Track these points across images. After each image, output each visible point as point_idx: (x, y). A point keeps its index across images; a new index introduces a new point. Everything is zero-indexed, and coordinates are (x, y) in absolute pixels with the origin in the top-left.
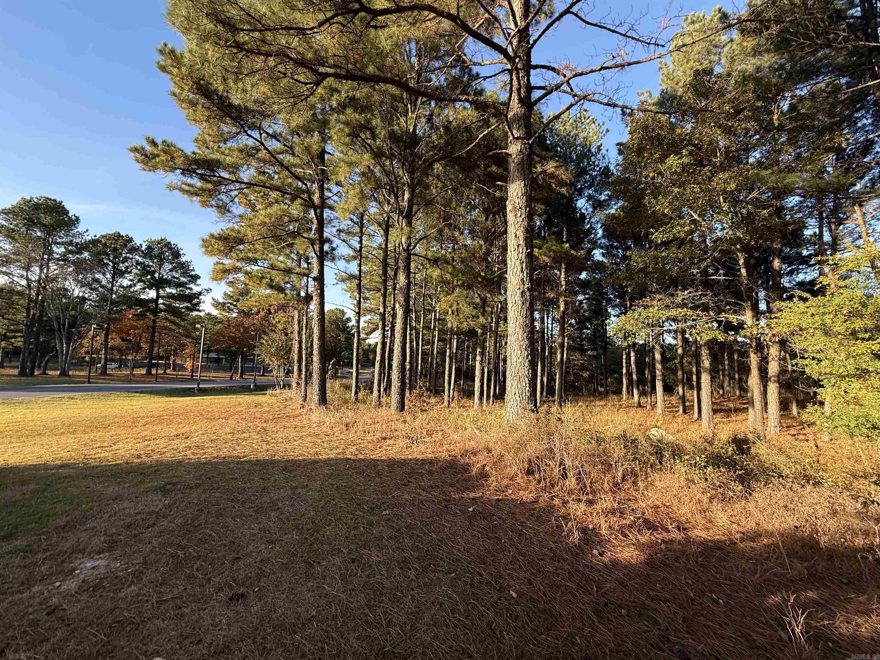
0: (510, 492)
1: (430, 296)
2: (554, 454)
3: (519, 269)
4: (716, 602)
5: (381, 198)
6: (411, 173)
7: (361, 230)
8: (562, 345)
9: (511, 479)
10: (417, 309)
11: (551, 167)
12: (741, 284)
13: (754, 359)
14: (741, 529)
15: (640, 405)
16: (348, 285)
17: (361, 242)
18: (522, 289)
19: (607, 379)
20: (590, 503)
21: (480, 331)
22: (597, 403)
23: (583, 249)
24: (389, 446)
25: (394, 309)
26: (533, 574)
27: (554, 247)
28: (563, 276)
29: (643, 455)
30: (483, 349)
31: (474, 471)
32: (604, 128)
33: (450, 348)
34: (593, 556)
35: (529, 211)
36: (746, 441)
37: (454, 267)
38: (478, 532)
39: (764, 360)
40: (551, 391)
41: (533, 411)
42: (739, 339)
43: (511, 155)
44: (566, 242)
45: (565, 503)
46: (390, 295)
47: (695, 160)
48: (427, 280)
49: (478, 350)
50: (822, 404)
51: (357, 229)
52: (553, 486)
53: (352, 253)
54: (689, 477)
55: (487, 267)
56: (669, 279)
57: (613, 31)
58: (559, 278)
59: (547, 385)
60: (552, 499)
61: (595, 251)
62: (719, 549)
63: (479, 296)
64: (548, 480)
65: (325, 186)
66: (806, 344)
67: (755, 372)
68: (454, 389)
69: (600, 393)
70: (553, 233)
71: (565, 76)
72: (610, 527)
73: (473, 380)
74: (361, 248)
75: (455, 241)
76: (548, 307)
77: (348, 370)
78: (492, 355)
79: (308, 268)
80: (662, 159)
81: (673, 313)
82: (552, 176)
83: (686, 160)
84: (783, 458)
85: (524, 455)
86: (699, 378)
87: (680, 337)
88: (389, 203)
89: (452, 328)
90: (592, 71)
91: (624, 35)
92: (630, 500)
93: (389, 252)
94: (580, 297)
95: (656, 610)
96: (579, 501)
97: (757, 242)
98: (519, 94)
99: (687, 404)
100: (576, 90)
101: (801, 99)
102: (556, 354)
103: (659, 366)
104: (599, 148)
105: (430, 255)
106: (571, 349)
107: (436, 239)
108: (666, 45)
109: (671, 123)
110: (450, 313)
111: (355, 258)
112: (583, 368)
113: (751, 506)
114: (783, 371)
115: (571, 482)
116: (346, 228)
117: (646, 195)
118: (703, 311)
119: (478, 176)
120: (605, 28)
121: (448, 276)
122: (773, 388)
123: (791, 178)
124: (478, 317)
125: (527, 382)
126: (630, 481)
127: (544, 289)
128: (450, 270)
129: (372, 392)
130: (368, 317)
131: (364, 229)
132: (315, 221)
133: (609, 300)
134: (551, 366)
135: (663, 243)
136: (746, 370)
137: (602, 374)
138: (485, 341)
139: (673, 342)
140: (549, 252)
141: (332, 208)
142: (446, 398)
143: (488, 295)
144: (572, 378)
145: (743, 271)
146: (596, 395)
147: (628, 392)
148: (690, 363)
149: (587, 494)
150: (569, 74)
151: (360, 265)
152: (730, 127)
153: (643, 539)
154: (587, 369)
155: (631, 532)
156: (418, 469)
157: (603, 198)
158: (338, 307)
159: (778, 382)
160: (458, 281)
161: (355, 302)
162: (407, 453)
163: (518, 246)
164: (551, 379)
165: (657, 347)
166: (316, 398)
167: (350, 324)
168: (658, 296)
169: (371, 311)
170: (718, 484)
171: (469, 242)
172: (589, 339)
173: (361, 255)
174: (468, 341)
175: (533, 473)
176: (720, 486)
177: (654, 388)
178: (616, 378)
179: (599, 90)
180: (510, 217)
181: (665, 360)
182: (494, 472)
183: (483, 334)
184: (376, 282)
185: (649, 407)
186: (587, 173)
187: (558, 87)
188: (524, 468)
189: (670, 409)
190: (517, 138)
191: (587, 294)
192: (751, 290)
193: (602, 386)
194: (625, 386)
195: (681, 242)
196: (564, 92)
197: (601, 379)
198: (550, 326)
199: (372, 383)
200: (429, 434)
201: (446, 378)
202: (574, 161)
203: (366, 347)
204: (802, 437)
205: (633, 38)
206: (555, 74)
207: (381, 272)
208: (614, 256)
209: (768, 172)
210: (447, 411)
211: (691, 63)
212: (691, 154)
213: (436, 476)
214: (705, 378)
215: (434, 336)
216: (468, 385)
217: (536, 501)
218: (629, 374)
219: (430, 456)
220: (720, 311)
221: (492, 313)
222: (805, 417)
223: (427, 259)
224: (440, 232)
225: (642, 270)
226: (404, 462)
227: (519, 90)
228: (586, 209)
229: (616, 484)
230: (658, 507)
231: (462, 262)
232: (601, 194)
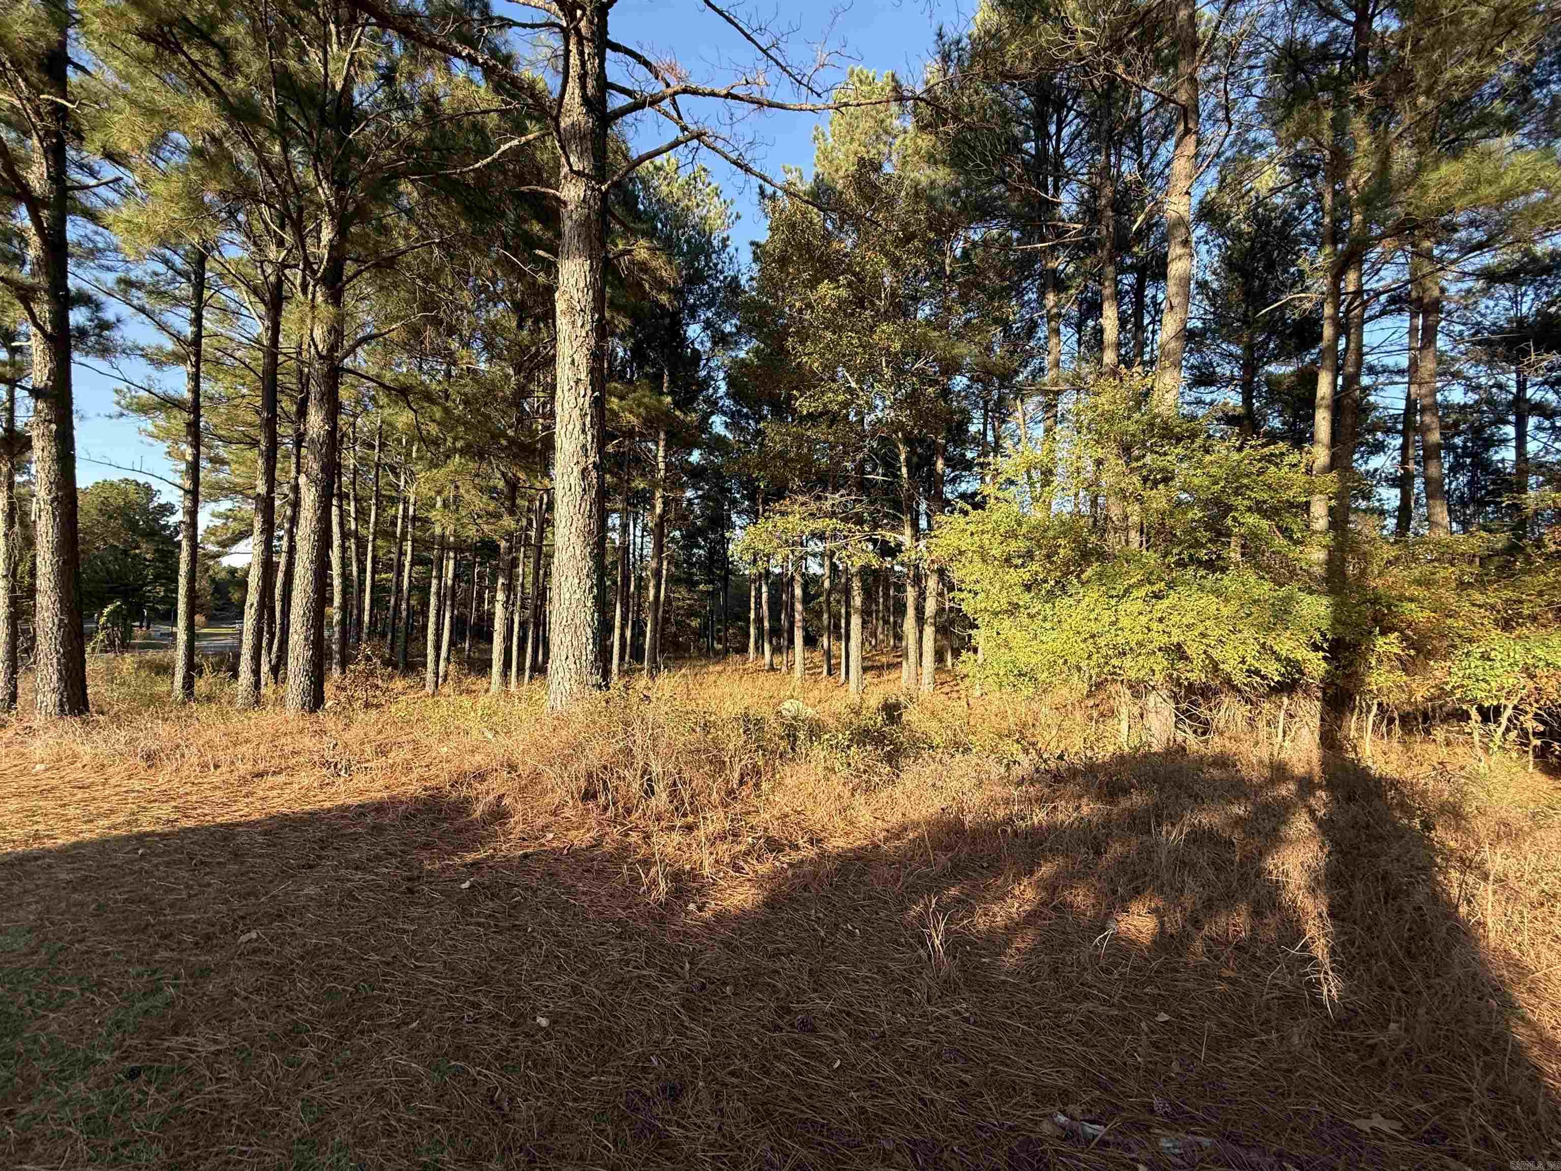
0: (551, 836)
1: (393, 469)
2: (633, 757)
3: (578, 427)
4: (851, 934)
5: (259, 227)
6: (340, 184)
7: (198, 295)
8: (657, 573)
9: (554, 814)
10: (360, 493)
11: (641, 251)
12: (902, 486)
13: (911, 594)
14: (886, 826)
15: (772, 668)
16: (160, 423)
17: (197, 321)
18: (582, 465)
19: (727, 629)
20: (690, 828)
21: (503, 544)
22: (711, 668)
23: (695, 411)
24: (272, 788)
25: (296, 489)
26: (583, 973)
27: (646, 400)
28: (661, 453)
29: (770, 740)
30: (511, 579)
31: (479, 810)
32: (733, 210)
33: (440, 578)
34: (687, 913)
35: (599, 320)
36: (897, 706)
37: (446, 410)
38: (479, 924)
39: (921, 596)
40: (637, 654)
41: (600, 687)
42: (897, 568)
43: (565, 203)
44: (668, 394)
45: (647, 837)
46: (287, 457)
47: (855, 296)
48: (384, 434)
49: (501, 581)
50: (975, 651)
51: (185, 289)
52: (629, 812)
53: (170, 345)
54: (829, 763)
55: (520, 421)
56: (816, 473)
57: (748, 37)
58: (656, 457)
59: (632, 644)
60: (627, 835)
61: (714, 418)
62: (859, 859)
63: (503, 474)
64: (620, 805)
65: (71, 154)
66: (964, 571)
67: (911, 612)
68: (448, 660)
69: (717, 653)
70: (646, 375)
71: (668, 85)
72: (717, 861)
73: (490, 641)
74: (198, 336)
75: (451, 359)
76: (635, 506)
77: (165, 628)
78: (529, 590)
79: (13, 364)
80: (813, 284)
81: (819, 525)
82: (644, 267)
83: (843, 293)
84: (934, 724)
85: (579, 767)
86: (848, 623)
87: (827, 563)
88: (281, 243)
89: (443, 536)
90: (713, 94)
91: (764, 51)
92: (749, 813)
93: (281, 358)
94: (690, 494)
95: (776, 972)
96: (672, 828)
97: (920, 431)
98: (583, 87)
99: (833, 661)
100: (687, 120)
101: (974, 244)
102: (647, 589)
103: (799, 607)
104: (725, 240)
105: (388, 376)
106: (673, 580)
107: (405, 346)
108: (824, 95)
109: (826, 229)
110: (439, 504)
111: (179, 359)
112: (691, 613)
113: (898, 793)
114: (940, 611)
115: (661, 800)
116: (147, 279)
117: (789, 334)
118: (856, 524)
119: (503, 235)
120: (736, 26)
121: (434, 429)
122: (929, 631)
123: (961, 348)
124: (499, 517)
125: (590, 635)
126: (751, 783)
127: (629, 474)
128: (438, 415)
129: (236, 676)
130: (225, 505)
131: (206, 294)
132: (35, 240)
133: (734, 502)
134: (638, 611)
135: (810, 415)
136: (900, 610)
137: (719, 621)
138: (514, 563)
139: (819, 571)
140: (639, 406)
141: (92, 216)
142: (429, 676)
143: (522, 475)
144: (674, 629)
145: (904, 470)
146: (710, 655)
147: (757, 648)
148: (839, 602)
149: (685, 815)
150: (675, 86)
151: (195, 378)
152: (899, 259)
153: (764, 869)
154: (696, 615)
155: (746, 862)
156: (347, 826)
157: (728, 328)
158: (132, 476)
159: (935, 624)
160: (455, 439)
161: (183, 467)
162: (321, 797)
163: (578, 381)
164: (639, 633)
165: (798, 577)
166: (50, 699)
167: (173, 520)
168: (801, 499)
169: (231, 490)
170: (862, 768)
171: (483, 366)
172: (701, 564)
173: (198, 354)
174: (481, 564)
175: (594, 796)
176: (865, 771)
177: (791, 641)
178: (740, 628)
179: (725, 132)
180: (562, 322)
181: (807, 598)
182: (520, 807)
183: (510, 550)
184: (245, 424)
185: (784, 669)
186: (703, 280)
187: (655, 101)
188: (579, 787)
189: (811, 669)
190: (578, 173)
191: (701, 489)
192: (911, 498)
193: (719, 642)
194: (752, 640)
195: (834, 419)
196: (666, 114)
197: (719, 631)
198: (638, 540)
199: (237, 656)
200: (382, 751)
201: (431, 637)
202: (684, 255)
203: (223, 575)
204: (955, 695)
205: (778, 63)
206: (651, 76)
207: (259, 402)
208: (742, 429)
209: (937, 334)
210: (429, 701)
211: (855, 144)
212: (850, 285)
213: (392, 834)
214: (856, 621)
215: (402, 553)
216: (480, 651)
217: (598, 843)
218: (759, 620)
219: (379, 795)
220: (876, 526)
221: (529, 510)
222: (960, 669)
223: (382, 385)
224: (416, 332)
225: (781, 455)
226: (313, 818)
227: (583, 78)
228: (702, 343)
229: (730, 793)
230: (787, 816)
231: (466, 403)
232: (725, 322)
